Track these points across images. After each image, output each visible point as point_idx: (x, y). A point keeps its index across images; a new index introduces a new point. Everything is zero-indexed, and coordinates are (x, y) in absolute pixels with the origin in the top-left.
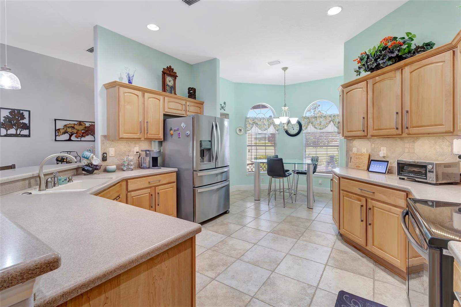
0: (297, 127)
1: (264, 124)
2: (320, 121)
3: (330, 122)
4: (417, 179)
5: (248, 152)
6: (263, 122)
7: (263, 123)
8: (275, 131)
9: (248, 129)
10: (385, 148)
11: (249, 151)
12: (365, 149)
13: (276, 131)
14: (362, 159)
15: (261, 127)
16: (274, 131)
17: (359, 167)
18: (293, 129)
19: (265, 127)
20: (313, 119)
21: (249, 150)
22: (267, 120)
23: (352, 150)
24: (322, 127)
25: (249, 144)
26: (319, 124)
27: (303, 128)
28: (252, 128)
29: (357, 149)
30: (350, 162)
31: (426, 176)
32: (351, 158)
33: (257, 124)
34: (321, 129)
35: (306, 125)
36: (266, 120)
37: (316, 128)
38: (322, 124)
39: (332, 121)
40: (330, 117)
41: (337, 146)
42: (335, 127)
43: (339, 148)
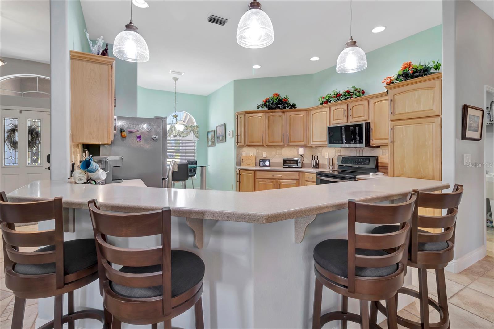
3: (191, 131)
4: (293, 167)
10: (266, 152)
12: (253, 153)
14: (251, 159)
17: (249, 164)
23: (242, 154)
29: (246, 154)
30: (242, 162)
31: (297, 165)
32: (242, 159)
34: (183, 137)
38: (185, 133)
39: (193, 131)
40: (191, 127)
41: (194, 152)
42: (195, 136)
43: (196, 153)
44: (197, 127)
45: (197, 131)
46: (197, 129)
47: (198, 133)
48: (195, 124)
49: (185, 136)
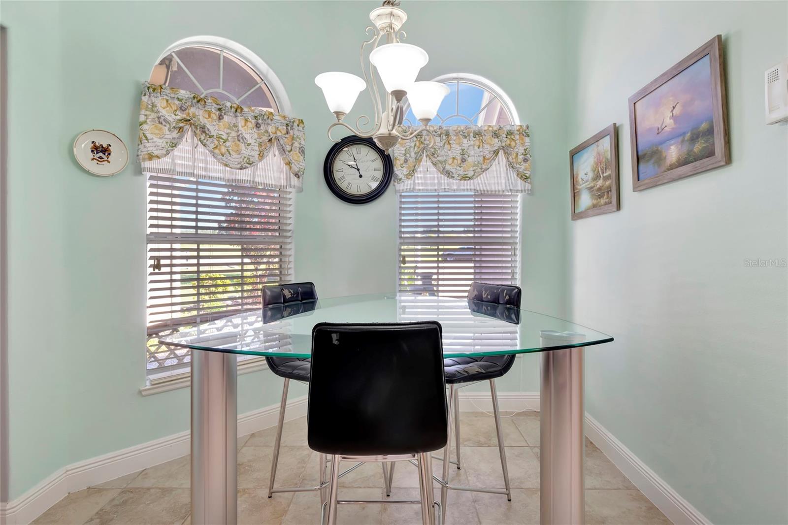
0: (375, 170)
1: (240, 138)
2: (463, 150)
3: (496, 153)
5: (151, 270)
6: (235, 126)
7: (234, 134)
8: (288, 179)
9: (150, 147)
11: (157, 266)
13: (293, 176)
15: (223, 150)
16: (283, 176)
18: (361, 176)
19: (246, 152)
20: (438, 139)
21: (158, 259)
22: (253, 121)
24: (472, 169)
25: (155, 230)
26: (459, 158)
27: (399, 170)
28: (174, 145)
33: (203, 129)
34: (465, 178)
35: (411, 161)
36: (246, 120)
37: (449, 174)
38: (470, 160)
39: (506, 150)
40: (496, 135)
41: (511, 241)
42: (513, 175)
43: (518, 247)
44: (524, 132)
45: (521, 150)
46: (523, 144)
47: (525, 160)
48: (516, 120)
49: (470, 174)
